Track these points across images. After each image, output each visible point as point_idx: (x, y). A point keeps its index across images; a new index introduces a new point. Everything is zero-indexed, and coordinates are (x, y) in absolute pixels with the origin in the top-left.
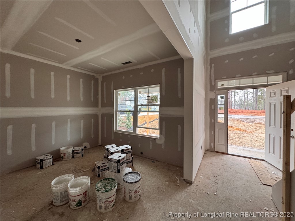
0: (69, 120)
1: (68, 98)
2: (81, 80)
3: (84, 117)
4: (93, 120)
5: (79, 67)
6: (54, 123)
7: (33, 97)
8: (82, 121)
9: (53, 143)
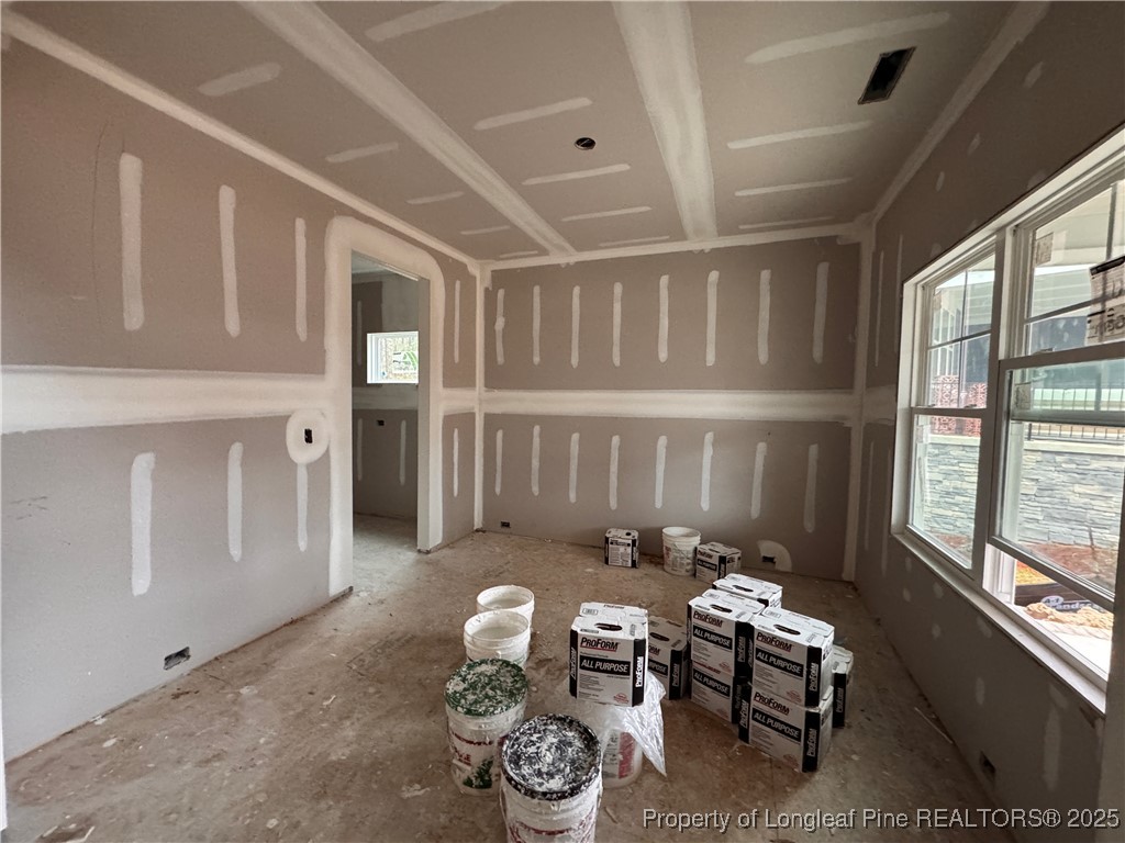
0: (709, 437)
1: (711, 358)
2: (765, 275)
3: (770, 430)
4: (814, 450)
5: (741, 227)
6: (662, 441)
7: (617, 361)
8: (762, 447)
9: (658, 504)
